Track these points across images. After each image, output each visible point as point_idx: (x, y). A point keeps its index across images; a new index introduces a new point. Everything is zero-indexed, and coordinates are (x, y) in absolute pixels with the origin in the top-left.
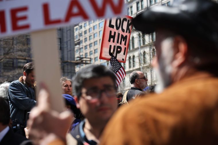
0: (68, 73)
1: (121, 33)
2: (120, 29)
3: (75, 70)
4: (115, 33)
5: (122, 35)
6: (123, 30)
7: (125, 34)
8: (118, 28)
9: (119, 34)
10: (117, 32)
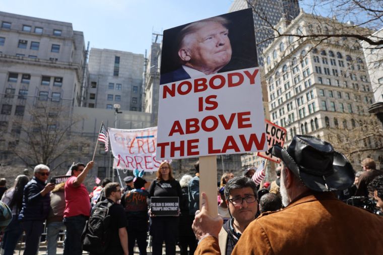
0: (236, 162)
1: (276, 139)
2: (275, 136)
3: (240, 160)
4: (271, 138)
5: (277, 142)
6: (278, 138)
7: (279, 141)
8: (273, 135)
9: (274, 140)
10: (272, 138)
